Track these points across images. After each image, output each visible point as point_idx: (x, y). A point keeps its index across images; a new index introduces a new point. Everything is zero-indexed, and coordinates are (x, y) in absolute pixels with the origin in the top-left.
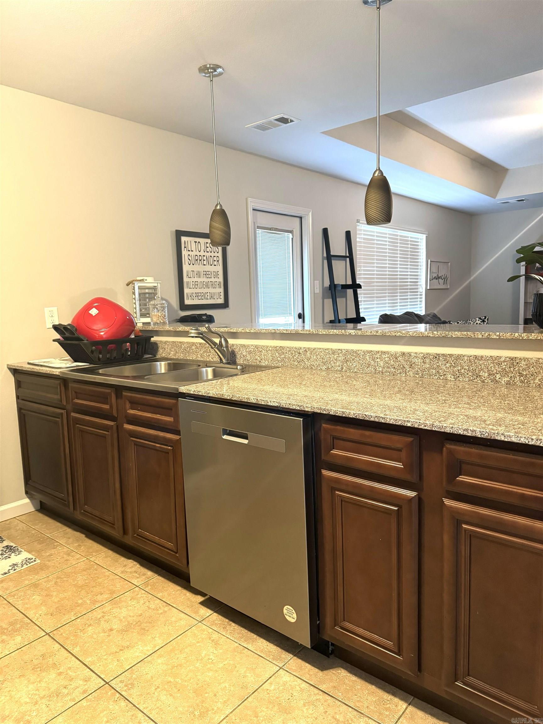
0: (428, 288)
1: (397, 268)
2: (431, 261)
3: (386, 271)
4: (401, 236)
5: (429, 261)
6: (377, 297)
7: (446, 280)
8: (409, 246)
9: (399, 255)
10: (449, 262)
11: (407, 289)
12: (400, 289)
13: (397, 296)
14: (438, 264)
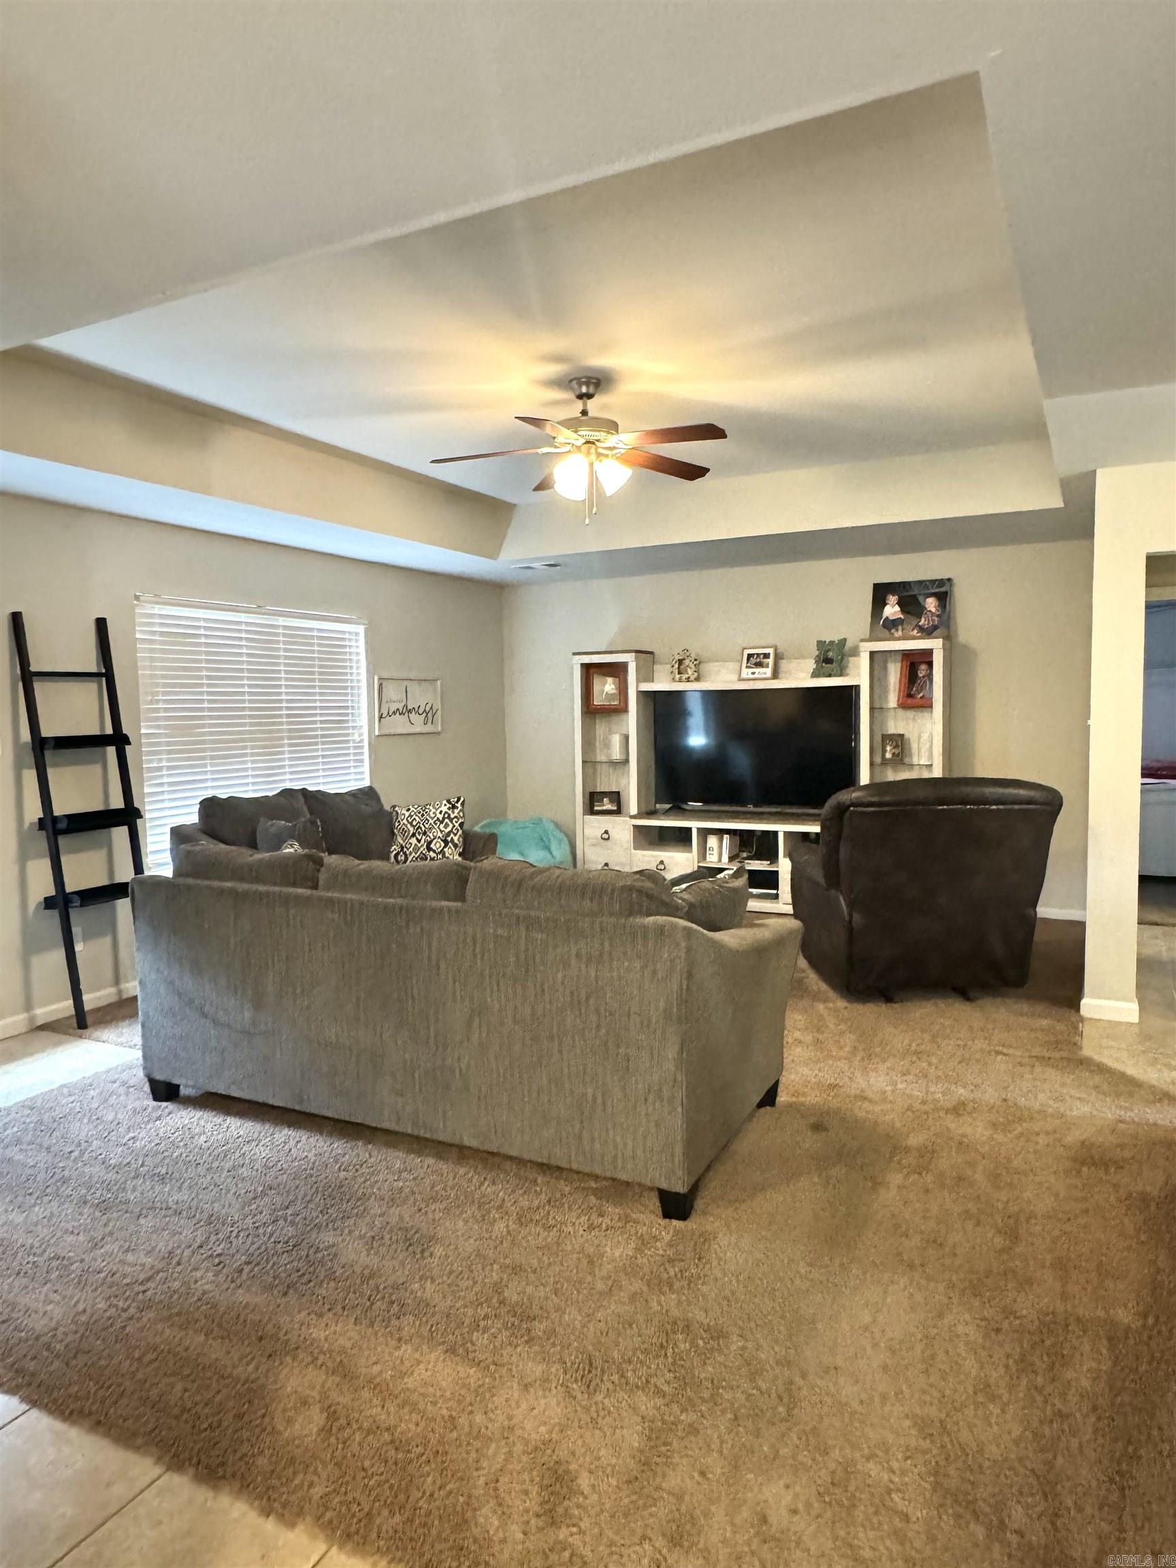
0: (377, 733)
1: (280, 694)
2: (380, 679)
3: (243, 701)
4: (285, 627)
5: (376, 678)
6: (212, 758)
7: (430, 715)
8: (316, 648)
9: (282, 668)
10: (437, 680)
11: (316, 737)
12: (290, 738)
13: (283, 753)
14: (406, 683)
